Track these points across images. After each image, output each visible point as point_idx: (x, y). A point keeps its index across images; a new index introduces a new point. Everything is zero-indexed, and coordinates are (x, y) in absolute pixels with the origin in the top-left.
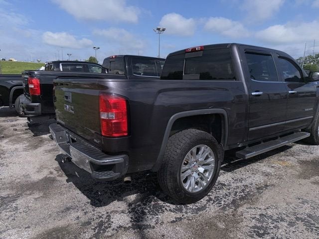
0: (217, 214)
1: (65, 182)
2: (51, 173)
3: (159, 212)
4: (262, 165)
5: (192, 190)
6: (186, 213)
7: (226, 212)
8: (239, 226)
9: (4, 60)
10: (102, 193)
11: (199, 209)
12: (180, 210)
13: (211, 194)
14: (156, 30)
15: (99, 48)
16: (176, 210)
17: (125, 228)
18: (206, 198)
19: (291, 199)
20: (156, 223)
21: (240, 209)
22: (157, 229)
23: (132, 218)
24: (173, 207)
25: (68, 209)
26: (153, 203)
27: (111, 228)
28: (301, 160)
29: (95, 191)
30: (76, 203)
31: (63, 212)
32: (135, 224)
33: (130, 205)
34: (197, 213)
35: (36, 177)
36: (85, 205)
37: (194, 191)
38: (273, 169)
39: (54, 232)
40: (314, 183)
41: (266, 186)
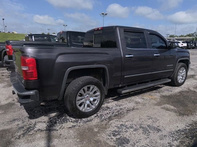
0: (97, 123)
1: (19, 106)
2: (14, 100)
3: (64, 123)
4: (138, 97)
5: (85, 110)
6: (80, 123)
7: (103, 123)
8: (106, 130)
9: (9, 32)
10: (37, 112)
11: (88, 121)
12: (77, 122)
13: (99, 113)
14: (101, 14)
15: (67, 26)
16: (75, 121)
17: (41, 130)
18: (95, 115)
19: (144, 117)
20: (60, 128)
21: (111, 121)
22: (59, 132)
23: (47, 125)
24: (74, 119)
25: (14, 120)
26: (64, 118)
27: (34, 130)
28: (163, 95)
29: (34, 111)
30: (20, 117)
31: (11, 121)
32: (48, 128)
33: (50, 118)
34: (85, 123)
35: (4, 102)
36: (25, 118)
37: (86, 111)
38: (143, 100)
39: (2, 131)
40: (162, 108)
41: (133, 109)
